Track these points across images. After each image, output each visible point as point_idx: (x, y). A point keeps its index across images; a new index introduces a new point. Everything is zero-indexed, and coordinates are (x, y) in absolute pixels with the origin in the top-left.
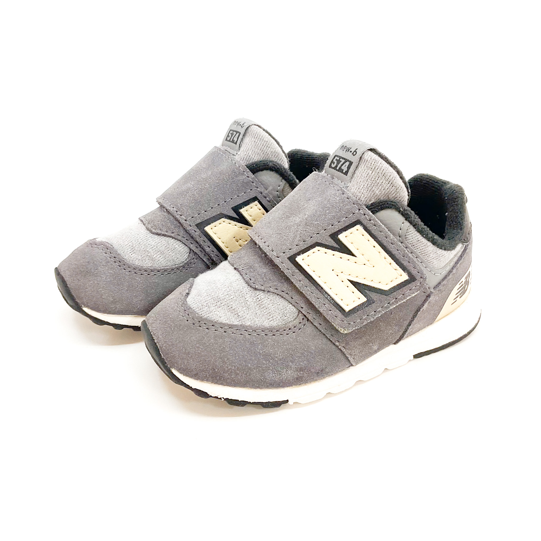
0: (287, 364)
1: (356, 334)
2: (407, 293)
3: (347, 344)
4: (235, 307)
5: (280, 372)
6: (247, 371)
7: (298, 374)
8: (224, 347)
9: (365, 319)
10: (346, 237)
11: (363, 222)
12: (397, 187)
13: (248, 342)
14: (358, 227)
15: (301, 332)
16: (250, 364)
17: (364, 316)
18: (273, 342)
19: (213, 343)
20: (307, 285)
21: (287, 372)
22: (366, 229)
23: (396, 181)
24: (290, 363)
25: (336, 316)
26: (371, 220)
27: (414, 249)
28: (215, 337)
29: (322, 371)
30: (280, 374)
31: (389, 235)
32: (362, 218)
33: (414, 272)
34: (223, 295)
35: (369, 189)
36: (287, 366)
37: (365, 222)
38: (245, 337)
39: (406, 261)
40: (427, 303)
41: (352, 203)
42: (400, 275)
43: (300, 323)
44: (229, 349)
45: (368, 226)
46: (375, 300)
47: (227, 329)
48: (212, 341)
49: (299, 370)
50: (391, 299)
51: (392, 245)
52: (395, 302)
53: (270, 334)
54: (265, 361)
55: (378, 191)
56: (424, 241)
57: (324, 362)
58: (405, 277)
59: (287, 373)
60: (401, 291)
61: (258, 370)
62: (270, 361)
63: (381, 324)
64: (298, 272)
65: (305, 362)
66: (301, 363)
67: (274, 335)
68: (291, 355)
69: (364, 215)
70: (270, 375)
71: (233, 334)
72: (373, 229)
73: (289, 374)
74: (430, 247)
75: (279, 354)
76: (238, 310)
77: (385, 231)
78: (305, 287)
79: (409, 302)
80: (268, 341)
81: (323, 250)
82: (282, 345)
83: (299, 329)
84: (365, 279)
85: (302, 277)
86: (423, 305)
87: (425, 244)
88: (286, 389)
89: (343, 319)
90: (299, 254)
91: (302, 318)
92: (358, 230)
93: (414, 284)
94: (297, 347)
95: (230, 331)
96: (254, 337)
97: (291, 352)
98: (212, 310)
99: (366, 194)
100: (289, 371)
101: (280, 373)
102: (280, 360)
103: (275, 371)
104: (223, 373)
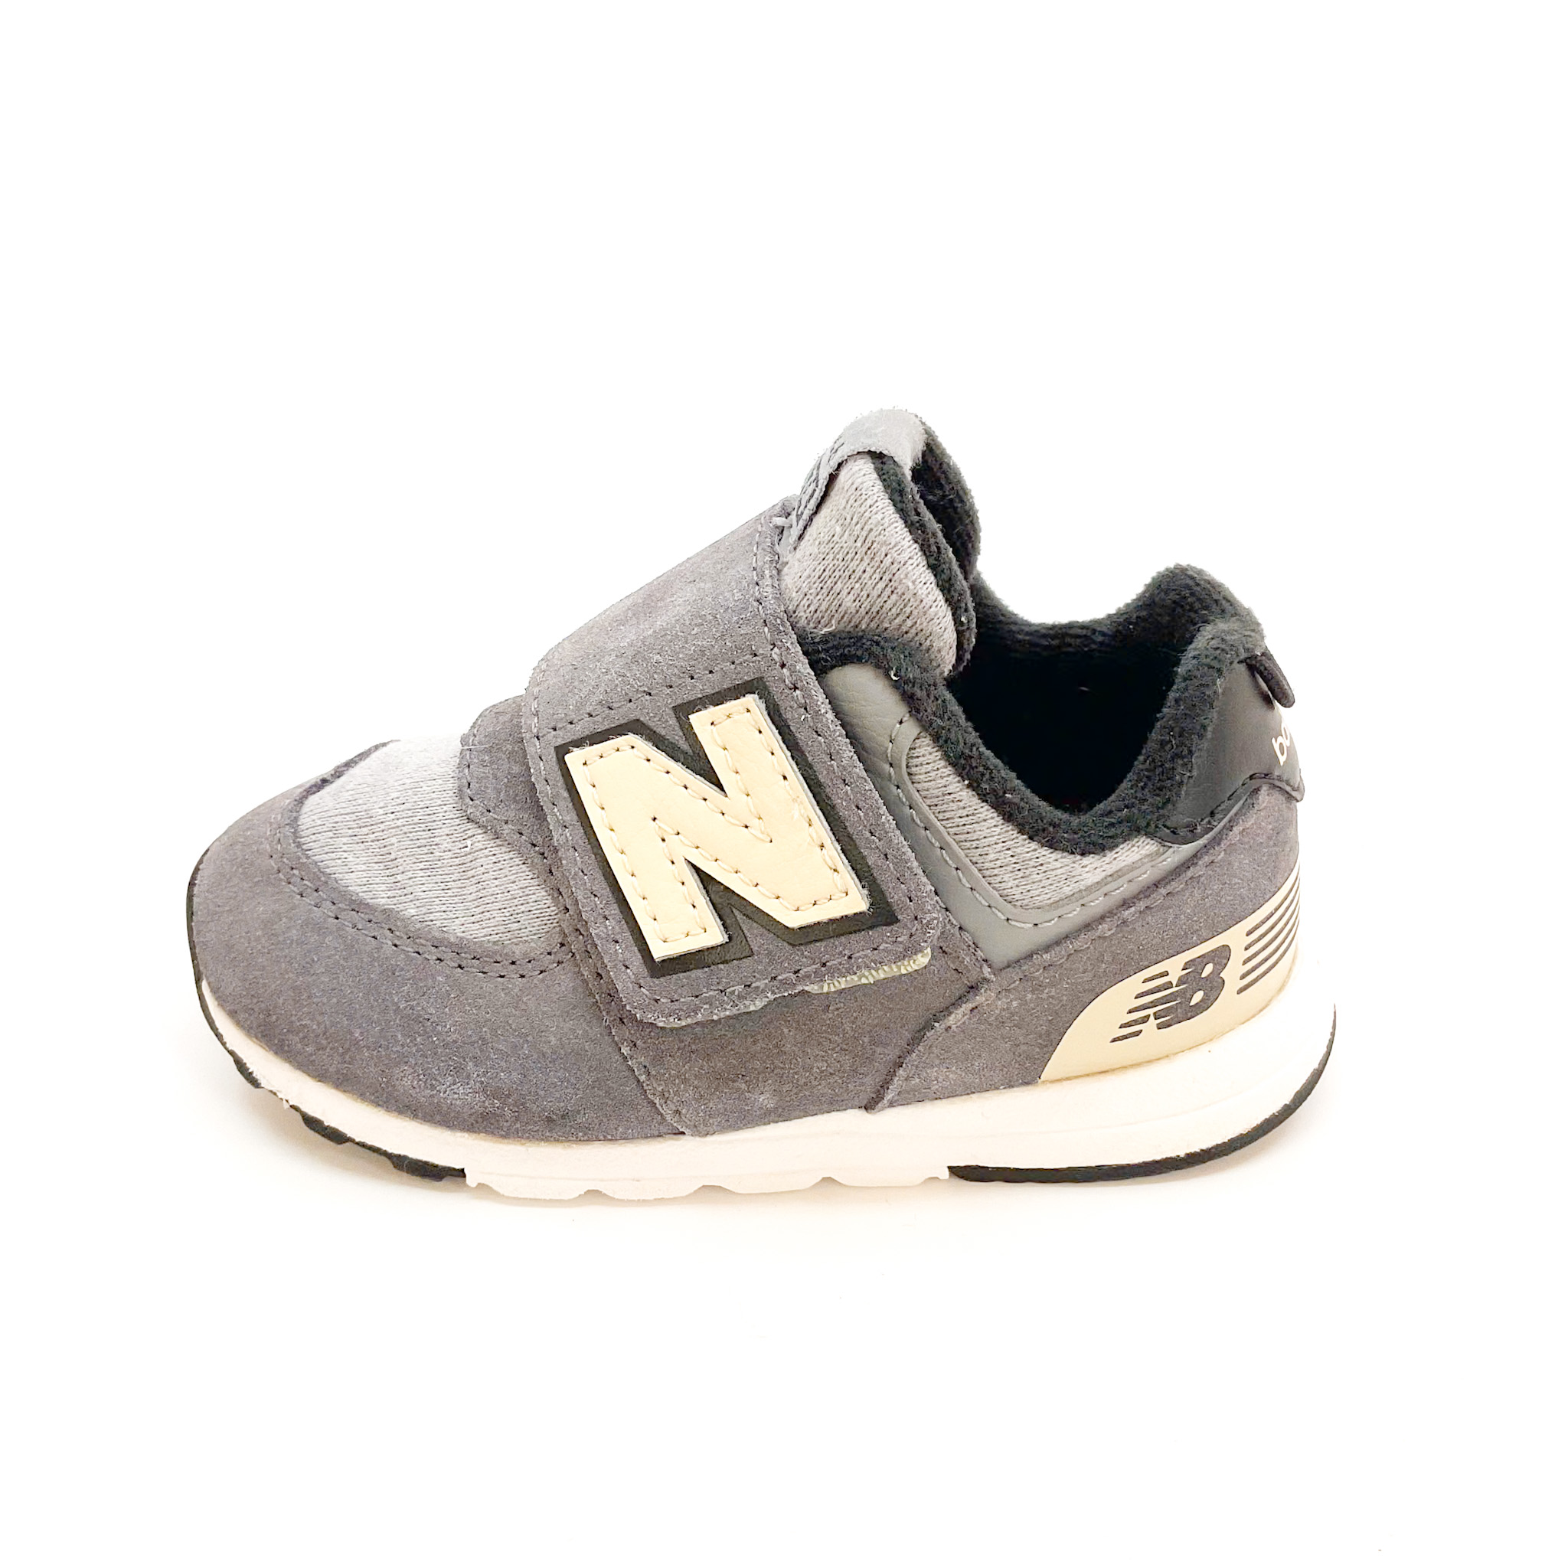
0: (461, 1064)
1: (696, 1038)
2: (860, 957)
3: (658, 1059)
4: (398, 853)
5: (435, 1080)
6: (347, 1046)
7: (484, 1102)
8: (313, 960)
9: (709, 1002)
10: (712, 724)
11: (773, 689)
12: (906, 597)
13: (381, 966)
14: (751, 700)
15: (543, 981)
16: (358, 1031)
17: (705, 990)
18: (448, 988)
19: (295, 938)
20: (578, 843)
21: (453, 1087)
22: (775, 715)
23: (902, 576)
24: (470, 1064)
25: (627, 963)
26: (798, 688)
27: (937, 817)
28: (306, 923)
29: (563, 1117)
30: (432, 1085)
31: (838, 752)
32: (772, 675)
33: (896, 895)
34: (381, 811)
35: (827, 585)
36: (459, 1069)
37: (776, 689)
38: (379, 949)
39: (877, 851)
40: (966, 1007)
41: (762, 621)
42: (844, 890)
43: (550, 954)
44: (324, 971)
45: (783, 705)
46: (756, 948)
47: (345, 910)
48: (295, 932)
49: (488, 1093)
50: (805, 960)
51: (842, 786)
52: (815, 973)
53: (451, 961)
54: (403, 1035)
55: (851, 597)
56: (969, 798)
57: (572, 1092)
58: (857, 902)
59: (455, 1091)
60: (841, 943)
61: (375, 1053)
62: (415, 1040)
63: (786, 1031)
64: (565, 798)
65: (514, 1074)
66: (502, 1074)
67: (462, 968)
68: (480, 1042)
69: (783, 666)
70: (406, 1079)
71: (355, 930)
72: (794, 717)
73: (459, 1094)
74: (988, 824)
75: (448, 1027)
76: (401, 865)
77: (830, 736)
78: (572, 850)
79: (893, 989)
80: (434, 979)
81: (644, 747)
82: (469, 1004)
83: (542, 972)
84: (737, 872)
85: (571, 817)
86: (947, 1011)
87: (970, 811)
88: (461, 1137)
89: (641, 981)
90: (579, 743)
91: (559, 941)
92: (749, 711)
93: (888, 934)
94: (510, 1022)
95: (349, 917)
96: (403, 956)
97: (485, 1032)
98: (339, 844)
99: (815, 601)
100: (459, 1084)
101: (434, 1082)
102: (446, 1046)
103: (421, 1072)
104: (288, 1031)
